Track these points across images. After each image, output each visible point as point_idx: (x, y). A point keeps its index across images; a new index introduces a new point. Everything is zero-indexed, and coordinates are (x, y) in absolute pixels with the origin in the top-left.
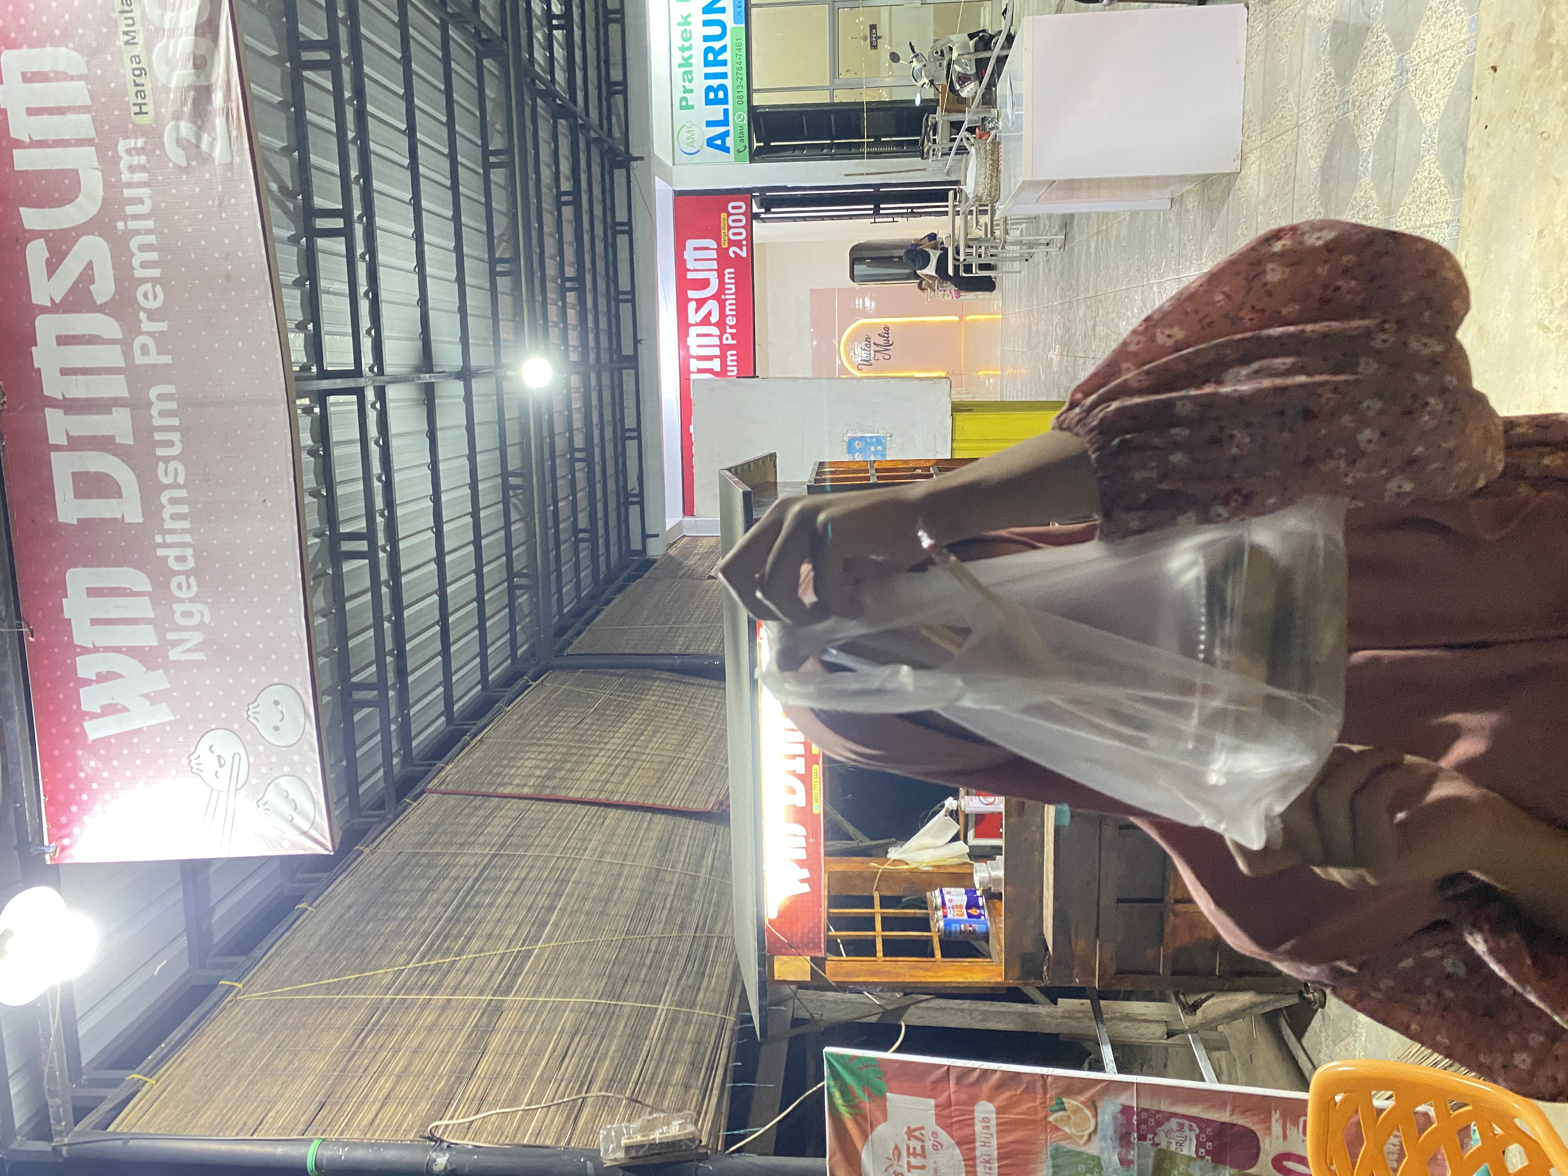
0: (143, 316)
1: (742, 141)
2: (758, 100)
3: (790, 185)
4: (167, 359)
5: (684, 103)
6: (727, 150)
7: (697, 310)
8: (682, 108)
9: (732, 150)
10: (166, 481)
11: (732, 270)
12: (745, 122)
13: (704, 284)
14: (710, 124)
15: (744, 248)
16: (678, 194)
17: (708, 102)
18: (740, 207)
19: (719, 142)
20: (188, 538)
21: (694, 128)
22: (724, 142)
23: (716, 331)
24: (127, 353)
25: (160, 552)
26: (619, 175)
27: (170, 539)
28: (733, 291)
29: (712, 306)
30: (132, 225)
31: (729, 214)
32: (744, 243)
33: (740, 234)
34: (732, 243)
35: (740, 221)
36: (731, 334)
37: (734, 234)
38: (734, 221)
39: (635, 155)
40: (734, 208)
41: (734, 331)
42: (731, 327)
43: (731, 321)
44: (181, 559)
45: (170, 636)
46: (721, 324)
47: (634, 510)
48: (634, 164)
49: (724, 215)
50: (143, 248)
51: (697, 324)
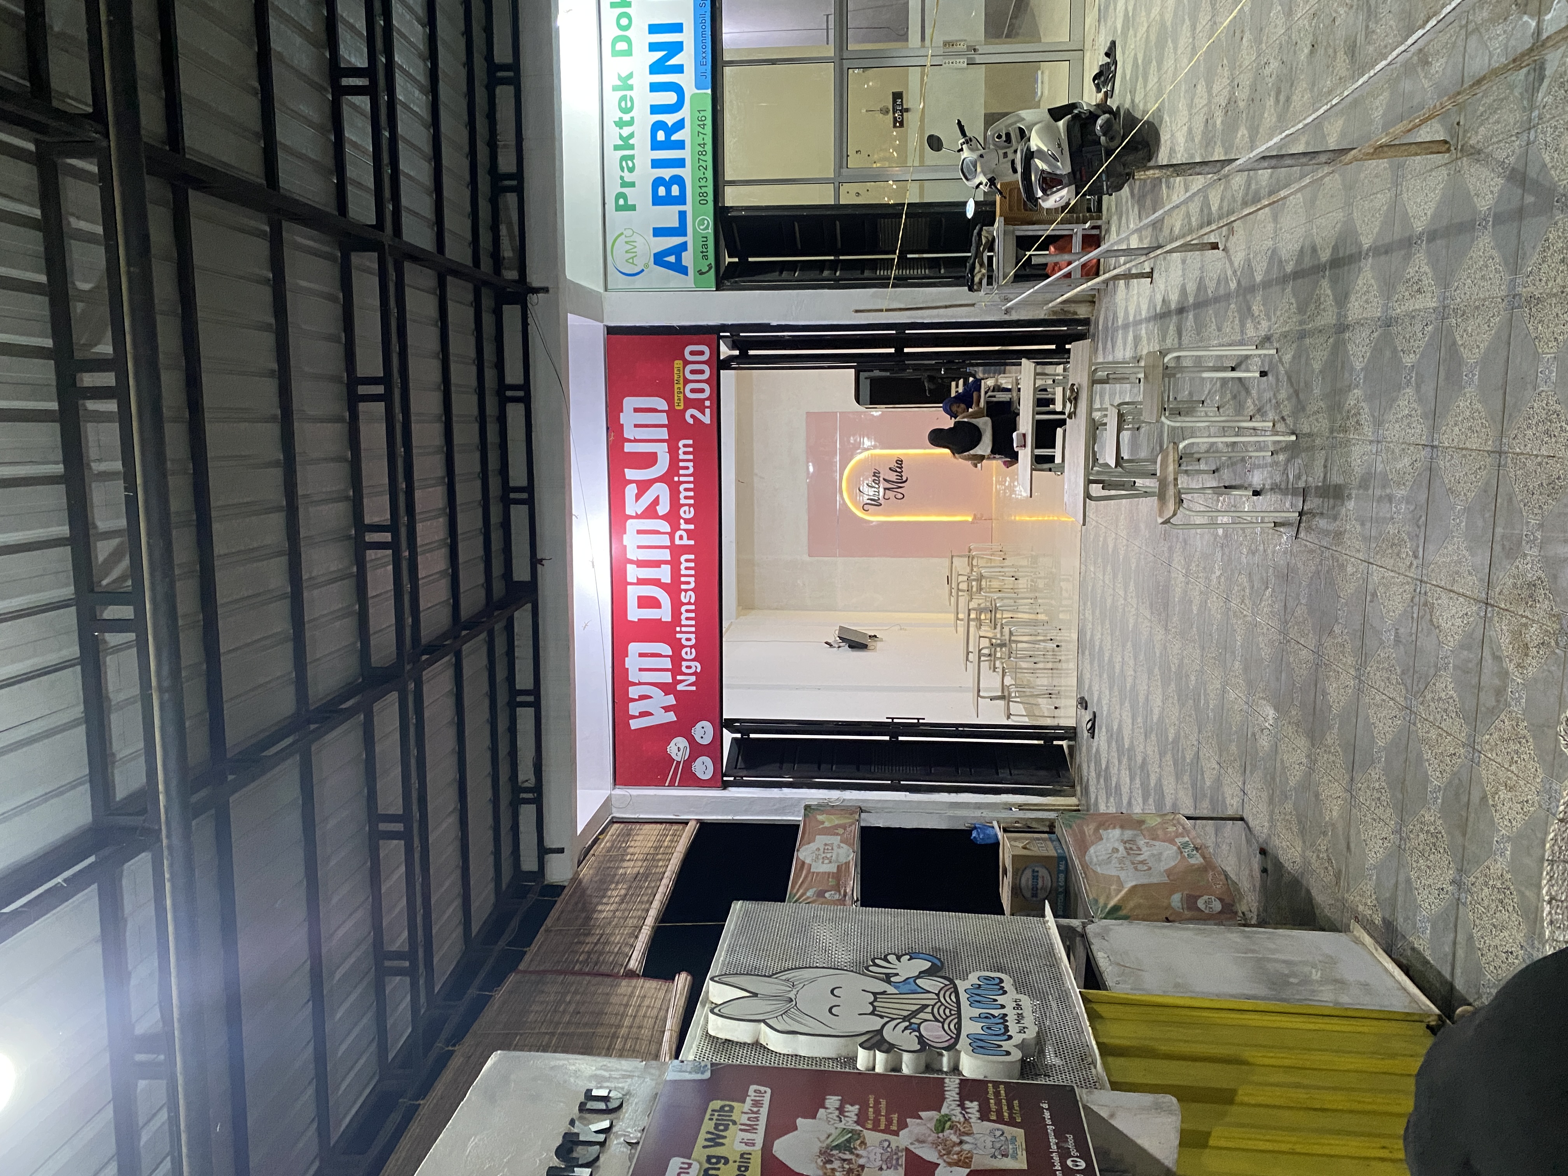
1: (705, 257)
2: (733, 197)
5: (621, 202)
6: (684, 271)
7: (638, 497)
8: (618, 208)
9: (691, 271)
11: (690, 442)
12: (711, 230)
14: (659, 232)
15: (708, 411)
16: (611, 331)
17: (657, 201)
18: (702, 353)
19: (672, 259)
21: (636, 237)
23: (665, 527)
26: (511, 313)
28: (691, 470)
29: (661, 490)
31: (686, 363)
32: (707, 403)
33: (702, 391)
34: (689, 403)
35: (702, 372)
36: (685, 530)
37: (693, 391)
38: (693, 372)
39: (536, 284)
40: (692, 353)
41: (692, 527)
42: (687, 521)
43: (687, 513)
46: (673, 518)
47: (527, 812)
48: (533, 298)
49: (678, 364)
51: (637, 517)
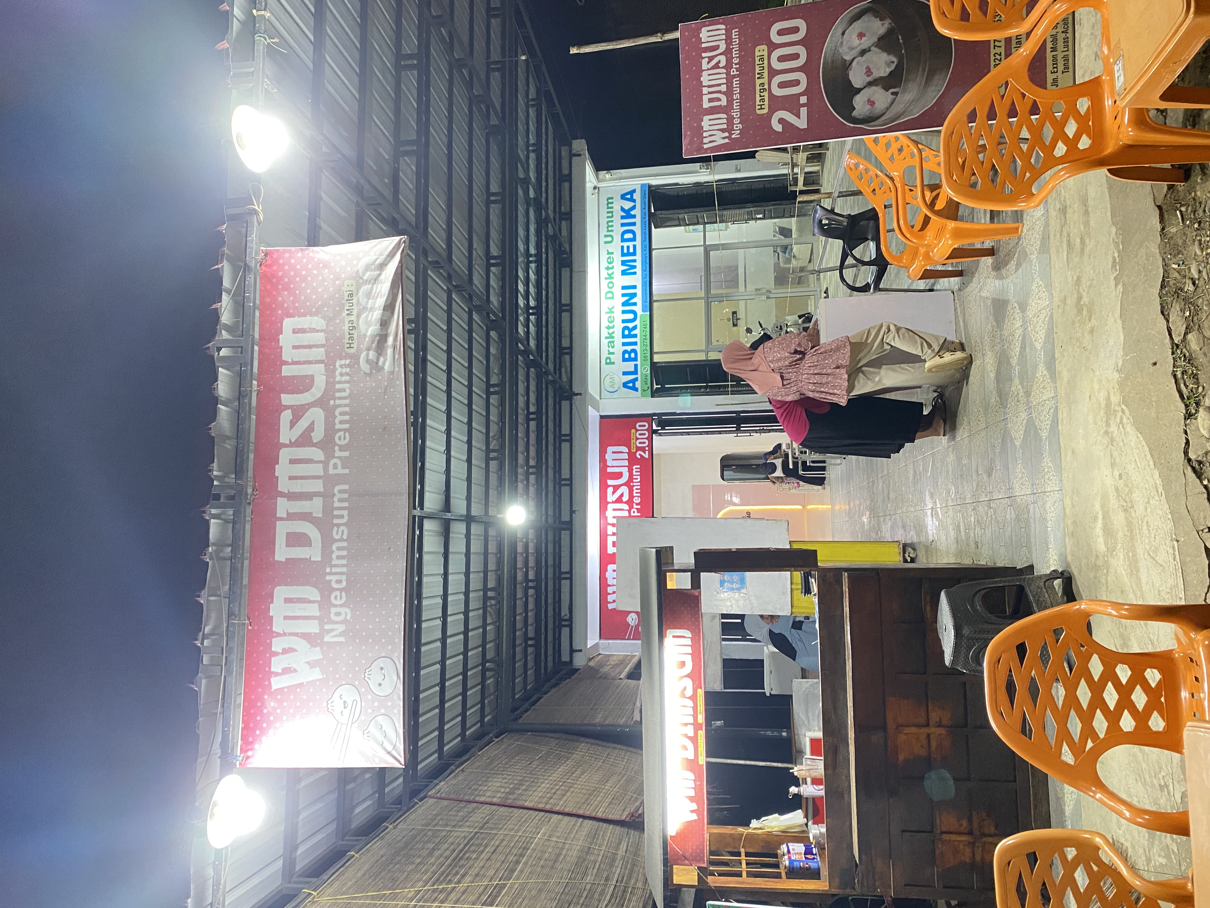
0: (337, 448)
1: (646, 384)
2: (657, 358)
3: (678, 412)
4: (346, 471)
5: (608, 361)
6: (636, 390)
7: (613, 493)
8: (607, 363)
9: (639, 390)
10: (337, 537)
11: (639, 466)
12: (649, 372)
13: (619, 475)
14: (625, 373)
15: (647, 452)
16: (602, 417)
17: (624, 360)
18: (645, 426)
19: (631, 385)
20: (344, 570)
21: (614, 376)
22: (634, 385)
23: (626, 507)
24: (326, 469)
25: (328, 578)
26: (565, 404)
27: (335, 570)
28: (639, 480)
29: (624, 490)
30: (338, 402)
31: (637, 430)
32: (647, 448)
33: (644, 443)
34: (638, 449)
35: (644, 434)
36: (637, 509)
37: (640, 443)
38: (640, 434)
39: (576, 392)
40: (640, 426)
41: (639, 507)
42: (637, 504)
43: (637, 500)
44: (339, 582)
45: (327, 627)
46: (630, 502)
47: (565, 631)
48: (575, 397)
49: (633, 431)
50: (342, 414)
51: (613, 502)
